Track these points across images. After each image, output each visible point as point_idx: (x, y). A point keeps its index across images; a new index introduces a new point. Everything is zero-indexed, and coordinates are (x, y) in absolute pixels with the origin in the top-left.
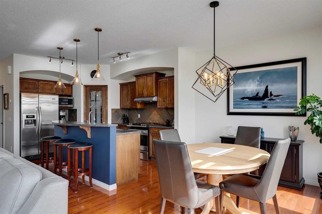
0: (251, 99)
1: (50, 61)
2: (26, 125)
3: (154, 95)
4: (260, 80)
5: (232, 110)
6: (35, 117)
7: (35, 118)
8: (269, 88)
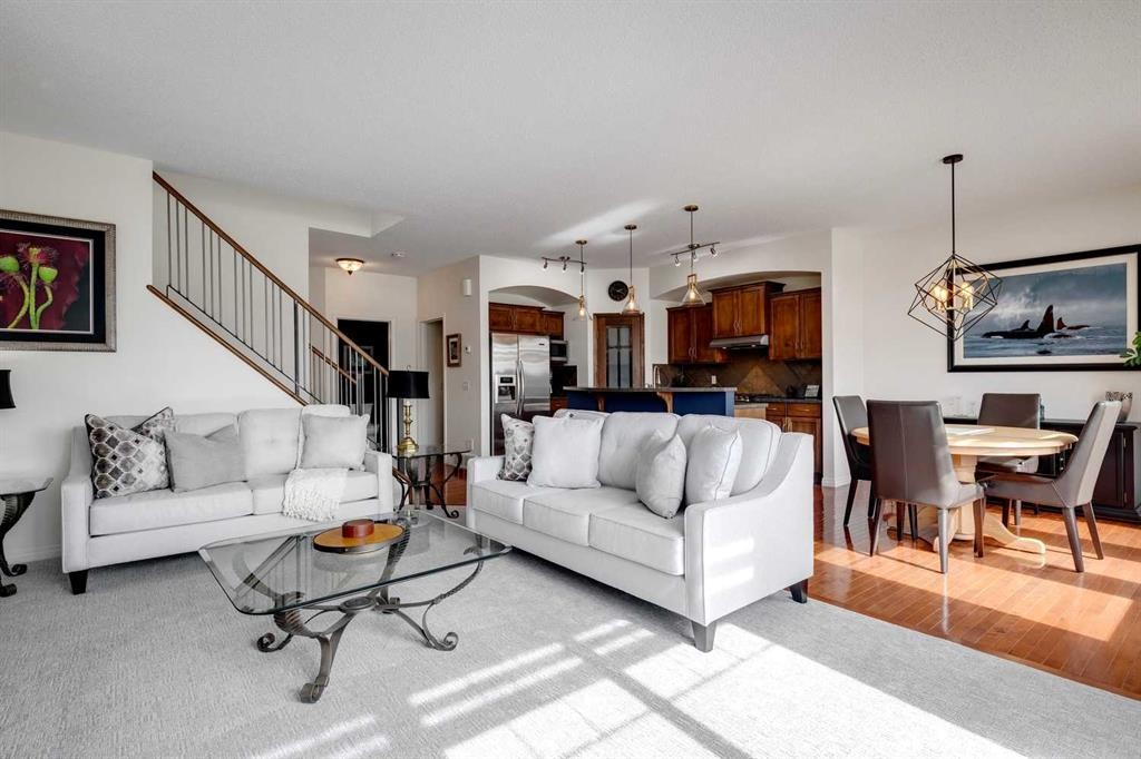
0: (1007, 335)
1: (545, 267)
2: (502, 398)
3: (763, 331)
4: (1032, 294)
5: (959, 360)
6: (514, 381)
7: (514, 384)
8: (1055, 310)
